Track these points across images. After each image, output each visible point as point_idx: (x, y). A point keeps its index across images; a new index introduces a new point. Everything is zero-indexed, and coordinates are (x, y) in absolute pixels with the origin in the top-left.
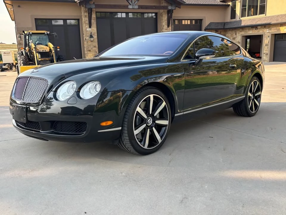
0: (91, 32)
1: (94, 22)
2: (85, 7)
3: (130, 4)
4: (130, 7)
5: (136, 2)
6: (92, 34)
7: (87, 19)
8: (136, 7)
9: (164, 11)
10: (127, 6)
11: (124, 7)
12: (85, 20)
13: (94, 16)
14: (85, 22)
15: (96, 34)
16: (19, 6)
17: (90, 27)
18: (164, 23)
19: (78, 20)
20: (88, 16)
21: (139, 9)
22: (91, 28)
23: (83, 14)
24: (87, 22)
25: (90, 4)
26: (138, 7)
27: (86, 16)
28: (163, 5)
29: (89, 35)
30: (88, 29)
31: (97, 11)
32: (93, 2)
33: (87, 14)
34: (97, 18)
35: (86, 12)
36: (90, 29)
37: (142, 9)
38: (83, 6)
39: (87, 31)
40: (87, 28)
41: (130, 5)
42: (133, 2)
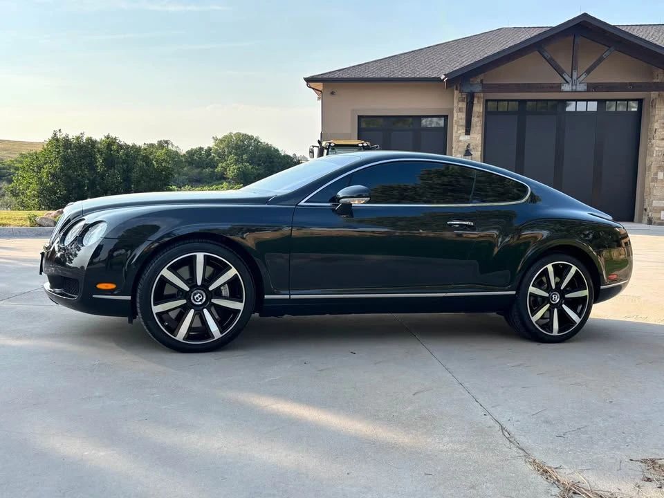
0: (469, 144)
1: (477, 122)
2: (461, 92)
3: (567, 82)
4: (566, 87)
5: (583, 76)
6: (471, 147)
7: (463, 115)
8: (582, 87)
9: (659, 95)
10: (559, 86)
11: (552, 87)
12: (459, 117)
13: (478, 108)
14: (457, 122)
15: (480, 149)
16: (332, 93)
17: (468, 132)
18: (656, 124)
19: (446, 117)
20: (464, 110)
21: (588, 91)
22: (469, 134)
23: (455, 104)
24: (463, 122)
25: (472, 85)
26: (586, 88)
27: (460, 110)
28: (658, 81)
29: (463, 149)
30: (464, 138)
31: (488, 98)
32: (479, 80)
33: (463, 105)
34: (488, 114)
35: (463, 101)
36: (467, 137)
37: (595, 91)
38: (457, 89)
39: (461, 141)
40: (460, 134)
41: (567, 85)
42: (575, 77)
